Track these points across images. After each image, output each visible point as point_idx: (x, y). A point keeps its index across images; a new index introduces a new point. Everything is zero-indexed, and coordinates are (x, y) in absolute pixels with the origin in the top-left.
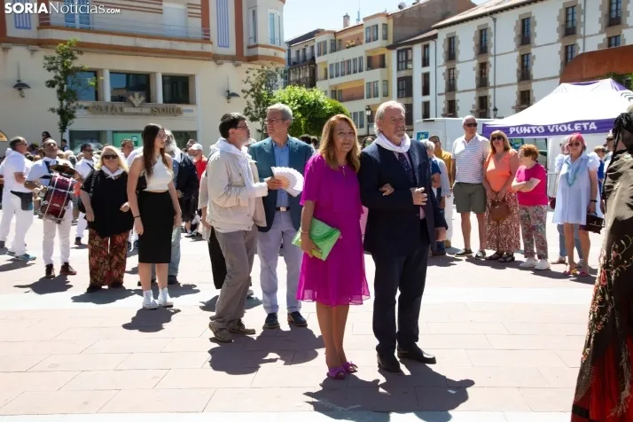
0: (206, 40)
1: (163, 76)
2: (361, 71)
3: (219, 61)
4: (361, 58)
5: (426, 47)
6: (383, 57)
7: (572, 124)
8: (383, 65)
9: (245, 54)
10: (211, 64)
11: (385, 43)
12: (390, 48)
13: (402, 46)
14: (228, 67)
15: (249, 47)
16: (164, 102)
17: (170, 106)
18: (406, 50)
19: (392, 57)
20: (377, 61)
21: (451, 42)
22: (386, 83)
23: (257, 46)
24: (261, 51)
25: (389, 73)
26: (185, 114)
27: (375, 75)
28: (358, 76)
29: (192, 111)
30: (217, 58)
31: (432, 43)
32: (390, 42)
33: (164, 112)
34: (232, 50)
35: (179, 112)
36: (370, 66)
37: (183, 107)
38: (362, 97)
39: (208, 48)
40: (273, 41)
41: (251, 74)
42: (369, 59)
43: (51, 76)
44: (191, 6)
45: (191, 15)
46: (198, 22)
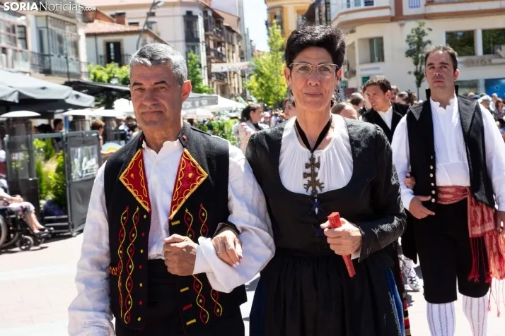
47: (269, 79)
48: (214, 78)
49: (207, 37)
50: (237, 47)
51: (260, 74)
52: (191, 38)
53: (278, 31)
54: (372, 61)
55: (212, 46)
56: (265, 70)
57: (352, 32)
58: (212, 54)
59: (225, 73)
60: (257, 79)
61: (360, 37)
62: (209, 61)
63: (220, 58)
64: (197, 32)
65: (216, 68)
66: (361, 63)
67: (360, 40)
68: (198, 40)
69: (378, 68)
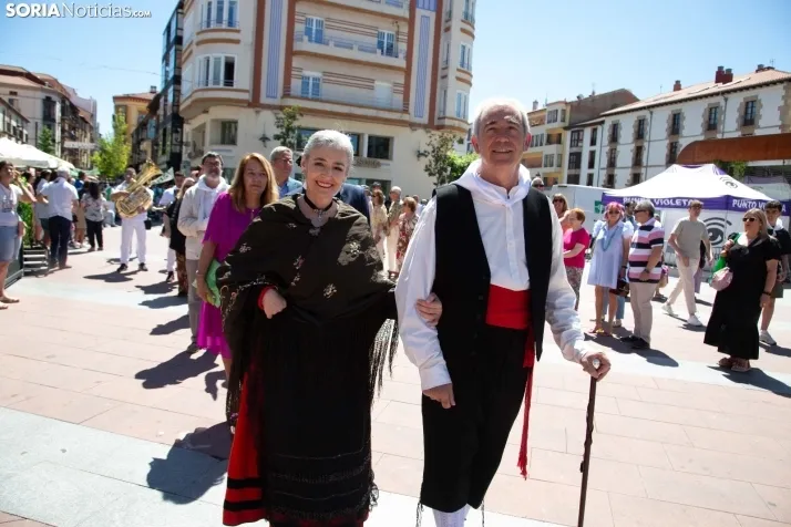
0: (406, 111)
1: (370, 137)
2: (541, 145)
3: (414, 128)
4: (542, 135)
5: (595, 131)
6: (560, 135)
7: (674, 199)
8: (559, 141)
9: (435, 123)
10: (408, 130)
11: (563, 125)
12: (566, 128)
13: (575, 128)
14: (420, 132)
15: (439, 118)
16: (369, 155)
17: (372, 160)
18: (578, 131)
19: (567, 136)
20: (554, 139)
21: (615, 128)
22: (560, 156)
23: (444, 118)
24: (447, 122)
25: (563, 149)
26: (383, 167)
27: (552, 149)
28: (538, 149)
29: (389, 165)
30: (413, 126)
31: (599, 128)
32: (567, 124)
33: (367, 164)
34: (425, 120)
35: (379, 165)
36: (549, 142)
37: (382, 161)
38: (540, 166)
39: (406, 117)
40: (458, 114)
41: (433, 138)
42: (549, 136)
43: (278, 132)
44: (396, 84)
45: (395, 92)
46: (400, 97)
47: (111, 155)
48: (66, 153)
49: (63, 120)
50: (89, 135)
51: (103, 151)
52: (48, 118)
53: (122, 118)
54: (223, 143)
55: (67, 128)
56: (109, 148)
57: (206, 112)
58: (66, 134)
59: (77, 150)
60: (101, 155)
61: (214, 117)
62: (63, 138)
63: (73, 138)
64: (54, 114)
65: (69, 144)
66: (212, 143)
67: (214, 121)
68: (54, 120)
69: (230, 151)
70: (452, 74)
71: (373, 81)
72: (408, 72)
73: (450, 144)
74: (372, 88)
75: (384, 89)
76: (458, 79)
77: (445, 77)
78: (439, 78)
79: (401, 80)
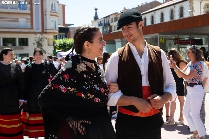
0: (32, 28)
1: (19, 39)
3: (36, 34)
15: (46, 30)
16: (19, 46)
26: (25, 49)
29: (27, 48)
33: (18, 48)
34: (40, 30)
37: (24, 47)
39: (32, 31)
44: (27, 19)
45: (27, 22)
46: (29, 24)
70: (48, 13)
71: (18, 19)
72: (31, 14)
73: (42, 40)
74: (18, 21)
75: (23, 21)
76: (51, 15)
77: (46, 15)
78: (44, 15)
79: (29, 17)
